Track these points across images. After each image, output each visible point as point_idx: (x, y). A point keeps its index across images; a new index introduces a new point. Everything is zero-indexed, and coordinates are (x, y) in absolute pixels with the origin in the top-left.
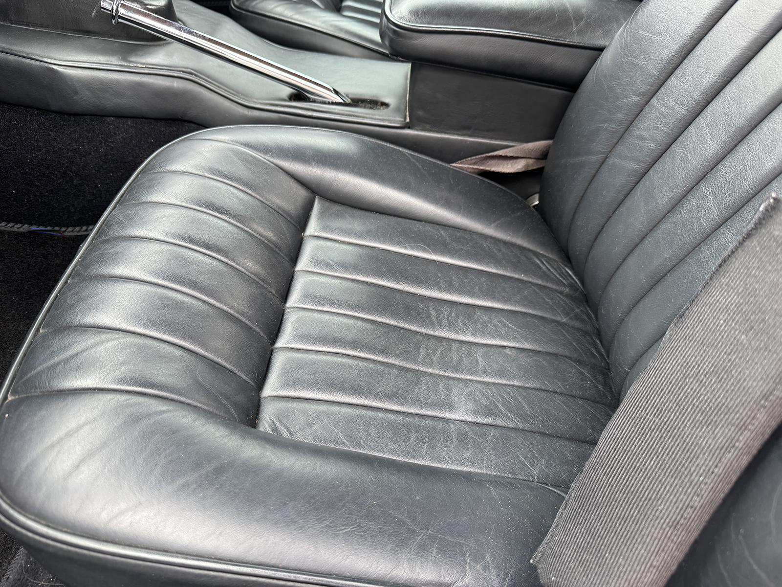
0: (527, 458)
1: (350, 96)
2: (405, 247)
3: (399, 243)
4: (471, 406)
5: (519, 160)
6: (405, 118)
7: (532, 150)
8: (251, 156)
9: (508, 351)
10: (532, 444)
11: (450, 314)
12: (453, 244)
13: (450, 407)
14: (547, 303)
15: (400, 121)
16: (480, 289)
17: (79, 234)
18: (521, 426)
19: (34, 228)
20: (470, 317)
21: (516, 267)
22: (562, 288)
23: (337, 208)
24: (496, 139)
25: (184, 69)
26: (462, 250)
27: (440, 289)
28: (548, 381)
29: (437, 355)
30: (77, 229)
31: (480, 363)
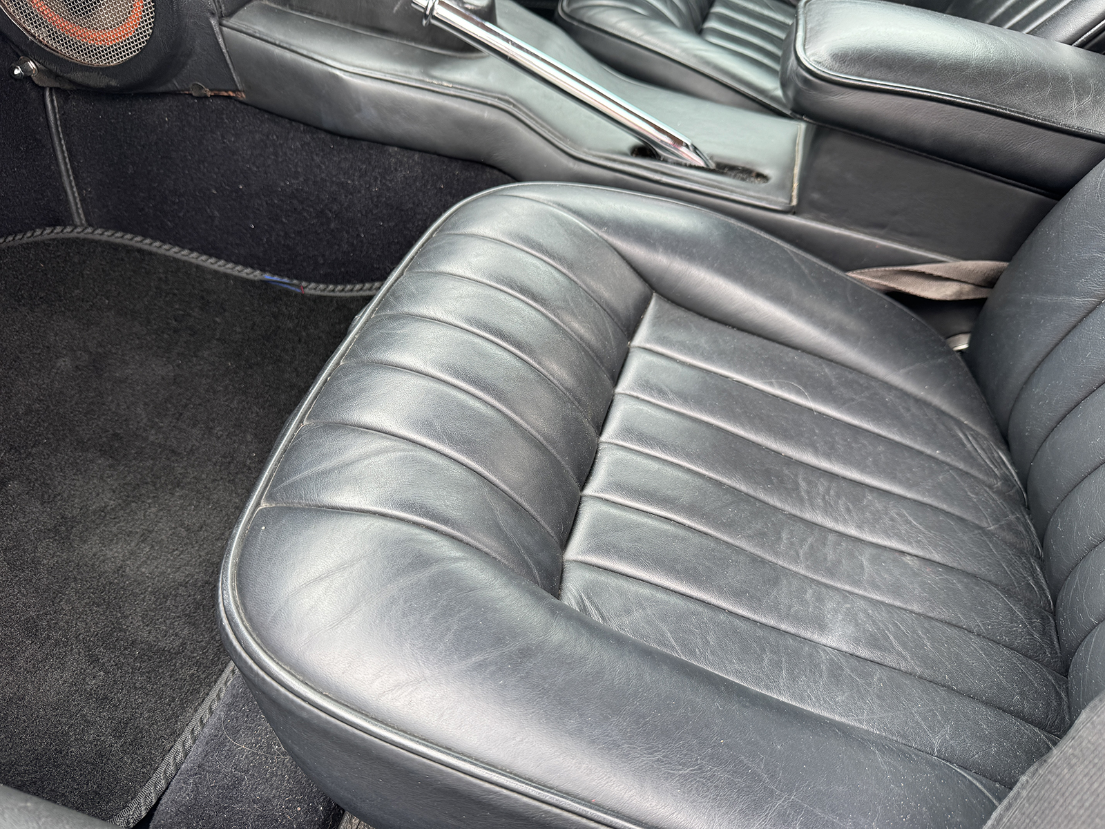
0: (925, 719)
1: (716, 159)
2: (771, 384)
3: (763, 377)
4: (850, 629)
5: (948, 283)
6: (791, 200)
7: (971, 272)
8: (581, 228)
9: (907, 559)
10: (934, 700)
11: (828, 491)
12: (842, 389)
13: (822, 627)
14: (970, 499)
15: (782, 202)
16: (875, 463)
17: (323, 294)
18: (918, 670)
19: (267, 276)
20: (856, 500)
21: (929, 437)
22: (992, 481)
23: (680, 313)
24: (919, 247)
25: (500, 96)
26: (853, 400)
27: (816, 451)
28: (963, 614)
29: (806, 547)
30: (322, 286)
31: (866, 570)
